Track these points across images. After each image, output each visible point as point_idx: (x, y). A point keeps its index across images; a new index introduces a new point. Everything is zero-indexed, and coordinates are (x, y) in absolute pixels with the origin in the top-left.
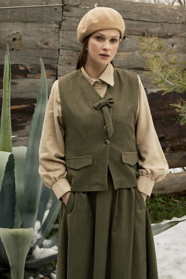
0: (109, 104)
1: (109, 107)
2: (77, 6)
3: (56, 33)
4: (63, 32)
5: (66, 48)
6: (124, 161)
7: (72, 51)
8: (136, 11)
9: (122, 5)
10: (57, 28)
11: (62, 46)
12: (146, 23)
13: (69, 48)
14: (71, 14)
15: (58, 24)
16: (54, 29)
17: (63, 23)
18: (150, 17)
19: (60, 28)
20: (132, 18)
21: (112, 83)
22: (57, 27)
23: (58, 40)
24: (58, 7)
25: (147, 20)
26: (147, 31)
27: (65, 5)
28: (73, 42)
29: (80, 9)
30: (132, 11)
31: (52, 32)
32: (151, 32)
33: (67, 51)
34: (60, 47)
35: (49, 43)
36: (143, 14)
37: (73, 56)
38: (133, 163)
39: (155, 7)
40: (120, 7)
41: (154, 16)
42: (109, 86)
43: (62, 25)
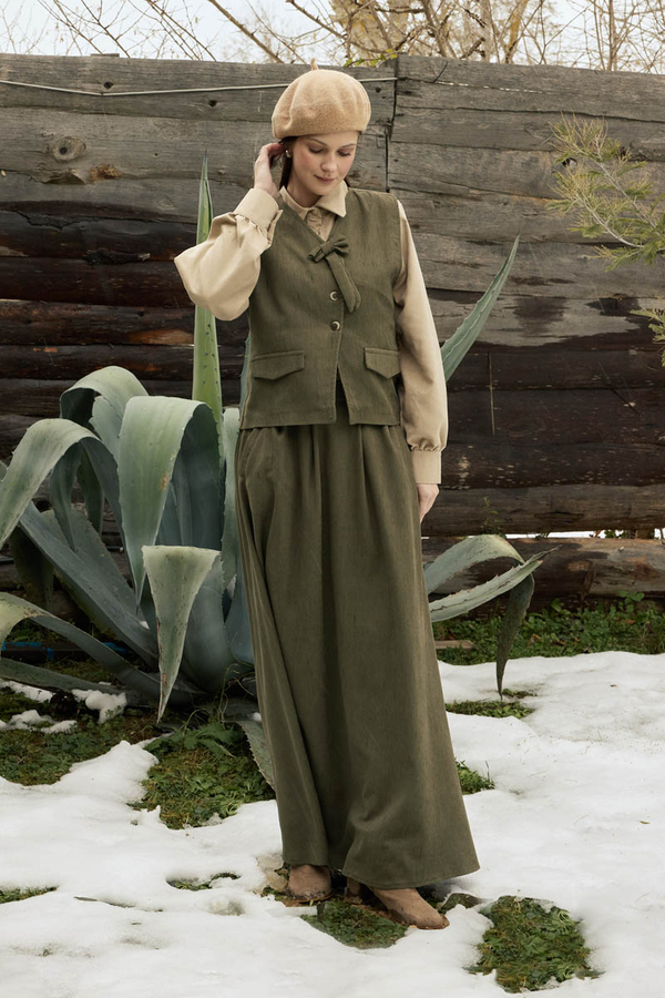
0: (340, 250)
1: (339, 253)
2: (434, 82)
3: (378, 147)
4: (398, 145)
5: (407, 187)
6: (370, 365)
7: (422, 194)
8: (596, 93)
9: (558, 77)
10: (380, 136)
11: (394, 181)
12: (626, 124)
13: (414, 187)
14: (418, 102)
15: (385, 126)
16: (373, 138)
17: (395, 123)
18: (637, 108)
19: (389, 135)
20: (586, 111)
21: (342, 212)
22: (382, 133)
23: (384, 165)
24: (384, 85)
25: (630, 117)
26: (631, 145)
27: (403, 79)
28: (423, 170)
29: (442, 88)
30: (586, 92)
31: (367, 145)
32: (641, 148)
33: (409, 194)
34: (391, 184)
35: (361, 173)
36: (616, 99)
37: (424, 207)
38: (390, 373)
39: (654, 83)
40: (550, 82)
41: (651, 106)
42: (336, 217)
43: (395, 128)
